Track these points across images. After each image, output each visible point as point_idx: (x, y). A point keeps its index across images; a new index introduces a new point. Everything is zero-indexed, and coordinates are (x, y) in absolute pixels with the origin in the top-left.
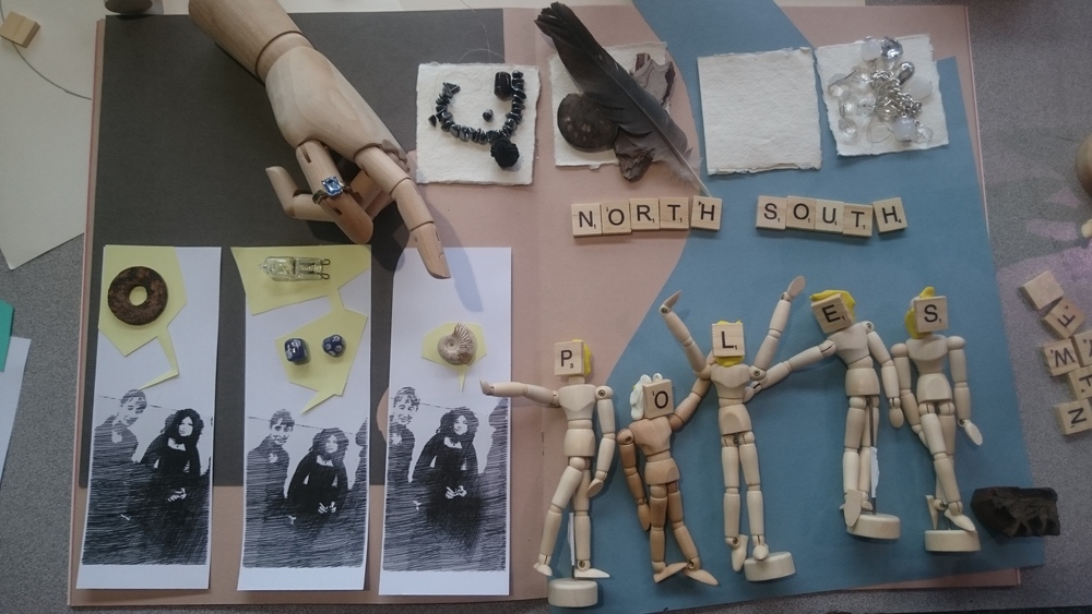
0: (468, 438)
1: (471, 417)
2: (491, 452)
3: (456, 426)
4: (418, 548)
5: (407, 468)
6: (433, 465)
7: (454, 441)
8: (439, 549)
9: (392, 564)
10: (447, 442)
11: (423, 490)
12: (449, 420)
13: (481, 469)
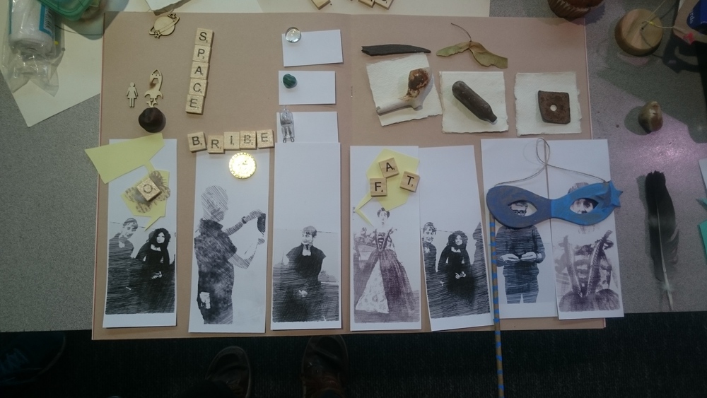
0: (463, 247)
1: (463, 235)
2: (476, 253)
3: (456, 241)
4: (445, 305)
5: (434, 265)
6: (447, 262)
7: (456, 249)
8: (457, 305)
9: (434, 315)
10: (453, 249)
11: (444, 275)
12: (452, 238)
13: (472, 263)
